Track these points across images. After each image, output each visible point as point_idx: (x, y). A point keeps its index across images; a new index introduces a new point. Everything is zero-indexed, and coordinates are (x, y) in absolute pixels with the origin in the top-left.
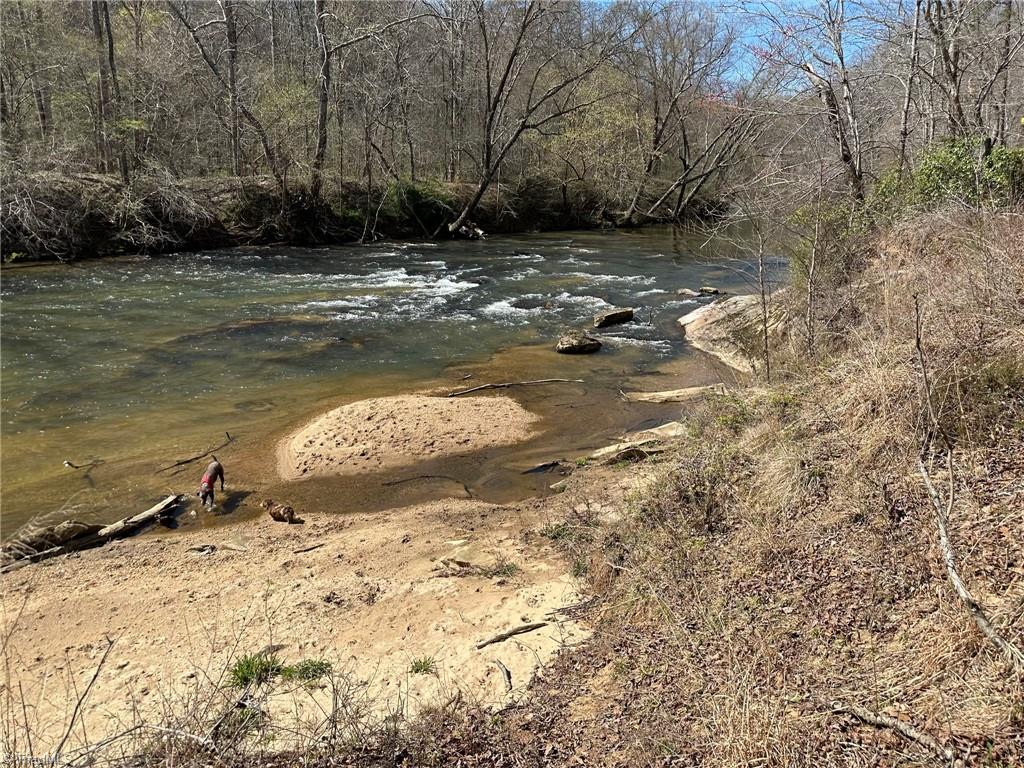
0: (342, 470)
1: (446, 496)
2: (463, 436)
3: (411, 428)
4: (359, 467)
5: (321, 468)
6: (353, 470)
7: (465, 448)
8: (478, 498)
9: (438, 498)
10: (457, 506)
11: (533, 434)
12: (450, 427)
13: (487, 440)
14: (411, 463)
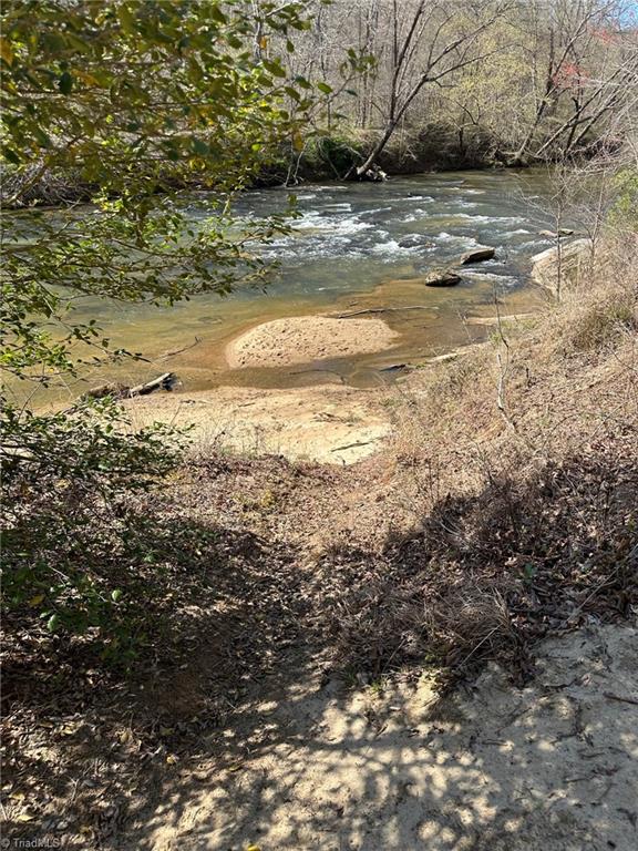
0: (266, 363)
1: (328, 382)
2: (344, 346)
3: (310, 338)
4: (276, 362)
5: (253, 362)
6: (272, 364)
7: (344, 353)
8: (348, 384)
9: (322, 383)
10: (333, 388)
11: (392, 346)
12: (336, 339)
13: (360, 349)
14: (309, 361)
